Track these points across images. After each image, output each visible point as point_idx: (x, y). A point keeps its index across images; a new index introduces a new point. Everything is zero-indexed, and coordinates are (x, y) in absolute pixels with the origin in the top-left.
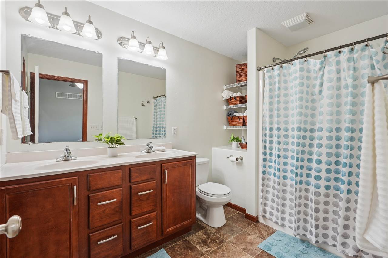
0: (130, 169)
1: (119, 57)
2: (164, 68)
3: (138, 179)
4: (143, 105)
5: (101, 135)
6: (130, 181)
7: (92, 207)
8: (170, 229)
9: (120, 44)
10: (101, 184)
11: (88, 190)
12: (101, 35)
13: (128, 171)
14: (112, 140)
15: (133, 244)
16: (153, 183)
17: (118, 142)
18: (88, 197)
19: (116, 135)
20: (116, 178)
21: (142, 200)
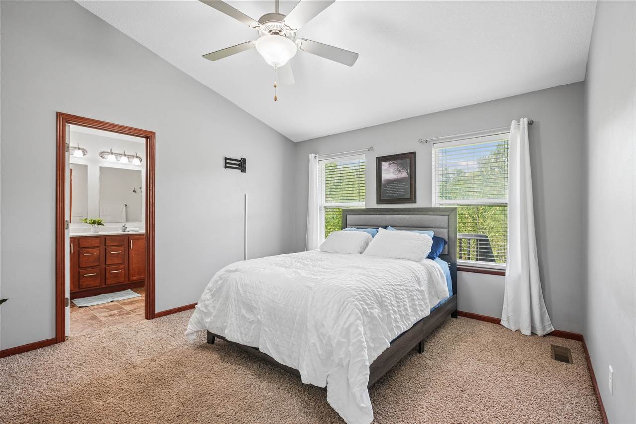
0: (105, 238)
1: (101, 165)
2: (140, 169)
3: (111, 244)
4: (134, 191)
5: (87, 219)
6: (105, 245)
7: (81, 256)
8: (135, 278)
9: (101, 156)
10: (86, 244)
11: (79, 247)
12: (87, 152)
13: (104, 239)
14: (94, 222)
15: (107, 281)
16: (122, 248)
17: (99, 223)
18: (79, 251)
19: (97, 219)
20: (96, 242)
21: (114, 257)
